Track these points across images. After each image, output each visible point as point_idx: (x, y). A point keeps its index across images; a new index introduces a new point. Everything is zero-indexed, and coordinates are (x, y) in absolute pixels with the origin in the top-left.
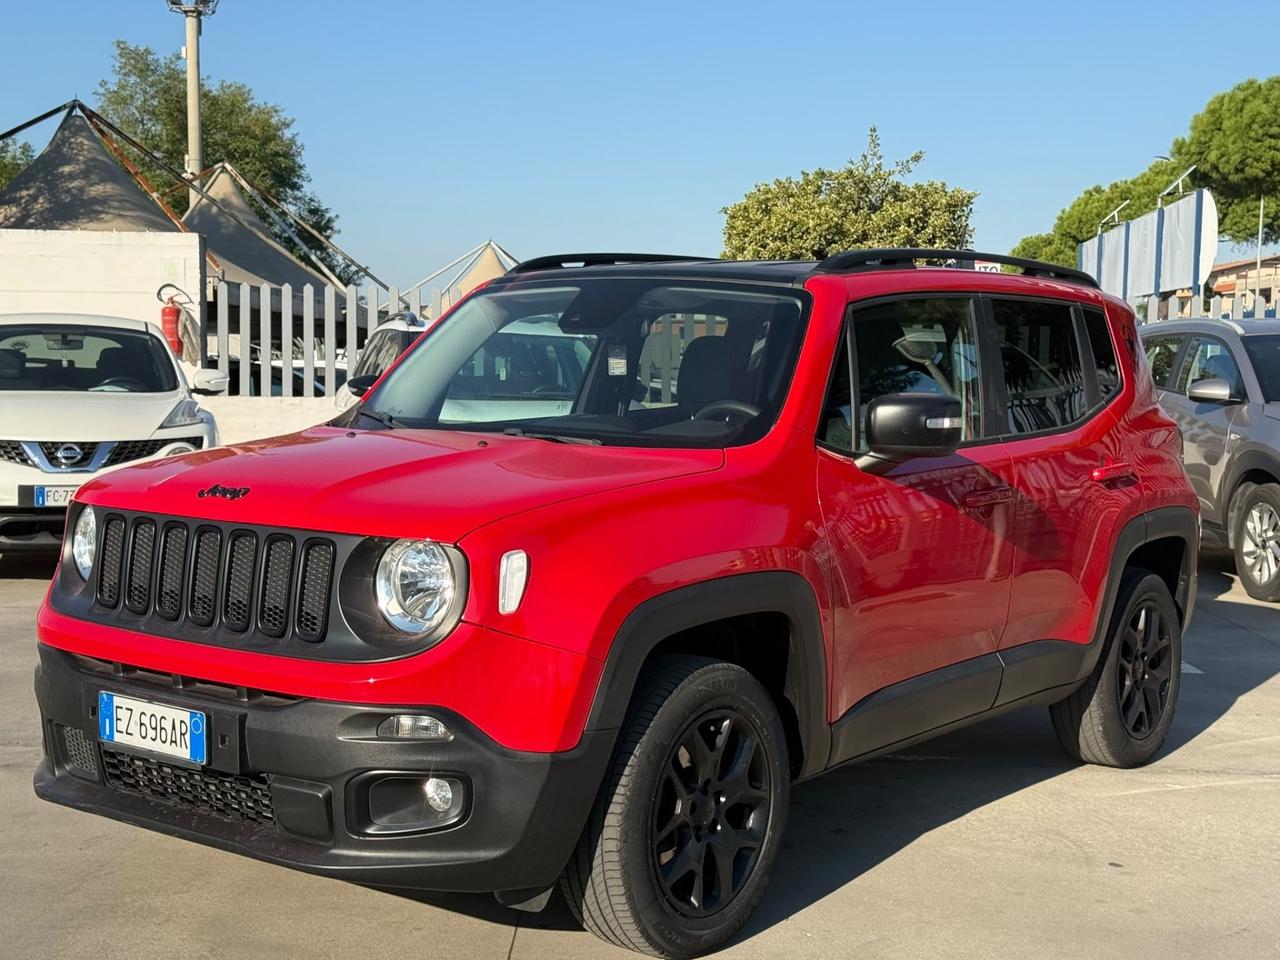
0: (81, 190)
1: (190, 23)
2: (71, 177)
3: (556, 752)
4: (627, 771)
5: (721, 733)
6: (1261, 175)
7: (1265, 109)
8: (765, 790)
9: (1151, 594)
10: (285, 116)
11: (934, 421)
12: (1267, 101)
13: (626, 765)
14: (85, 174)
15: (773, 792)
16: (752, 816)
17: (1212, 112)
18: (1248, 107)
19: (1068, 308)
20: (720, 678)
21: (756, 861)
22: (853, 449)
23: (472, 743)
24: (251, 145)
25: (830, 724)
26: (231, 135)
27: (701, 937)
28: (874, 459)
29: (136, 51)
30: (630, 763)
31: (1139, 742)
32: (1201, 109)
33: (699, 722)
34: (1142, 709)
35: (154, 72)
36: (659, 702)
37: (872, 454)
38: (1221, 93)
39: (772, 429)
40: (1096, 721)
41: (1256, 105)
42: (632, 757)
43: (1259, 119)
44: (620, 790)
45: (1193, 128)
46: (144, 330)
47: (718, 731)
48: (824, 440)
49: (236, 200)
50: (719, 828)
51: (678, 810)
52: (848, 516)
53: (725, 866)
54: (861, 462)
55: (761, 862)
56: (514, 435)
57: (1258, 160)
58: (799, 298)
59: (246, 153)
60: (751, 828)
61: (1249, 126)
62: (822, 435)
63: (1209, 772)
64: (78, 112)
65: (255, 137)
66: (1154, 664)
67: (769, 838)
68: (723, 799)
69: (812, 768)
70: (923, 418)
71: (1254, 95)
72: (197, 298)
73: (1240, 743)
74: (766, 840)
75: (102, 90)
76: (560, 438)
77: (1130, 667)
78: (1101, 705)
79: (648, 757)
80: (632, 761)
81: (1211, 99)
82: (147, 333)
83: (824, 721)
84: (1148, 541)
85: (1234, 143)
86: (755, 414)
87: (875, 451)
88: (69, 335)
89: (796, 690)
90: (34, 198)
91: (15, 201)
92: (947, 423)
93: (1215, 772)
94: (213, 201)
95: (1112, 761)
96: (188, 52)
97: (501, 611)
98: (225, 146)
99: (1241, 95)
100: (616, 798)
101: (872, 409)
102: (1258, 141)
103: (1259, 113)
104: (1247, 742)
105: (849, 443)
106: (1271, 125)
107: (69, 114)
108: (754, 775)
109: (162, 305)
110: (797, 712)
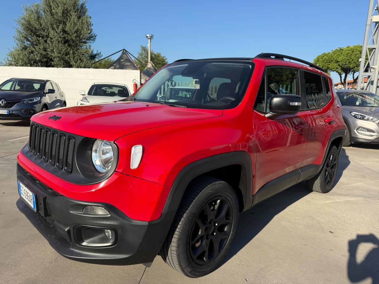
0: (124, 64)
1: (149, 40)
2: (123, 62)
3: (150, 221)
4: (180, 223)
5: (217, 204)
6: (326, 69)
7: (327, 58)
8: (231, 220)
9: (334, 151)
10: (166, 58)
11: (292, 103)
12: (327, 56)
13: (180, 221)
14: (125, 61)
15: (234, 220)
16: (226, 227)
17: (317, 58)
18: (324, 57)
19: (321, 76)
20: (217, 187)
21: (226, 243)
22: (265, 111)
23: (118, 217)
24: (161, 62)
25: (253, 196)
26: (158, 60)
27: (206, 271)
28: (272, 115)
29: (144, 47)
30: (182, 220)
31: (328, 187)
32: (316, 58)
33: (208, 202)
34: (329, 179)
35: (146, 50)
36: (194, 198)
37: (271, 113)
38: (319, 55)
39: (240, 104)
40: (319, 183)
41: (326, 57)
42: (183, 218)
43: (326, 59)
44: (177, 230)
45: (314, 61)
46: (124, 86)
47: (216, 204)
48: (256, 108)
49: (152, 68)
50: (215, 234)
51: (200, 233)
52: (260, 130)
53: (216, 246)
54: (267, 116)
55: (229, 242)
56: (163, 104)
57: (325, 66)
58: (251, 65)
59: (160, 63)
60: (226, 231)
61: (324, 61)
62: (255, 106)
63: (344, 195)
64: (124, 51)
65: (161, 61)
66: (332, 168)
67: (231, 234)
68: (216, 224)
69: (246, 208)
70: (289, 102)
71: (325, 55)
72: (139, 82)
73: (349, 185)
74: (230, 235)
75: (138, 53)
76: (174, 105)
77: (327, 169)
78: (320, 179)
79: (189, 218)
80: (182, 219)
81: (317, 56)
82: (125, 87)
83: (251, 195)
84: (337, 137)
85: (321, 63)
86: (234, 100)
87: (272, 112)
88: (111, 86)
89: (243, 187)
90: (116, 65)
91: (114, 66)
92: (296, 104)
93: (346, 195)
94: (148, 68)
95: (321, 191)
96: (149, 45)
97: (131, 168)
98: (156, 62)
99: (323, 55)
100: (176, 233)
101: (272, 98)
102: (325, 63)
103: (326, 58)
104: (350, 185)
105: (264, 109)
106: (328, 61)
107: (123, 51)
108: (228, 215)
109: (133, 83)
110: (243, 193)
